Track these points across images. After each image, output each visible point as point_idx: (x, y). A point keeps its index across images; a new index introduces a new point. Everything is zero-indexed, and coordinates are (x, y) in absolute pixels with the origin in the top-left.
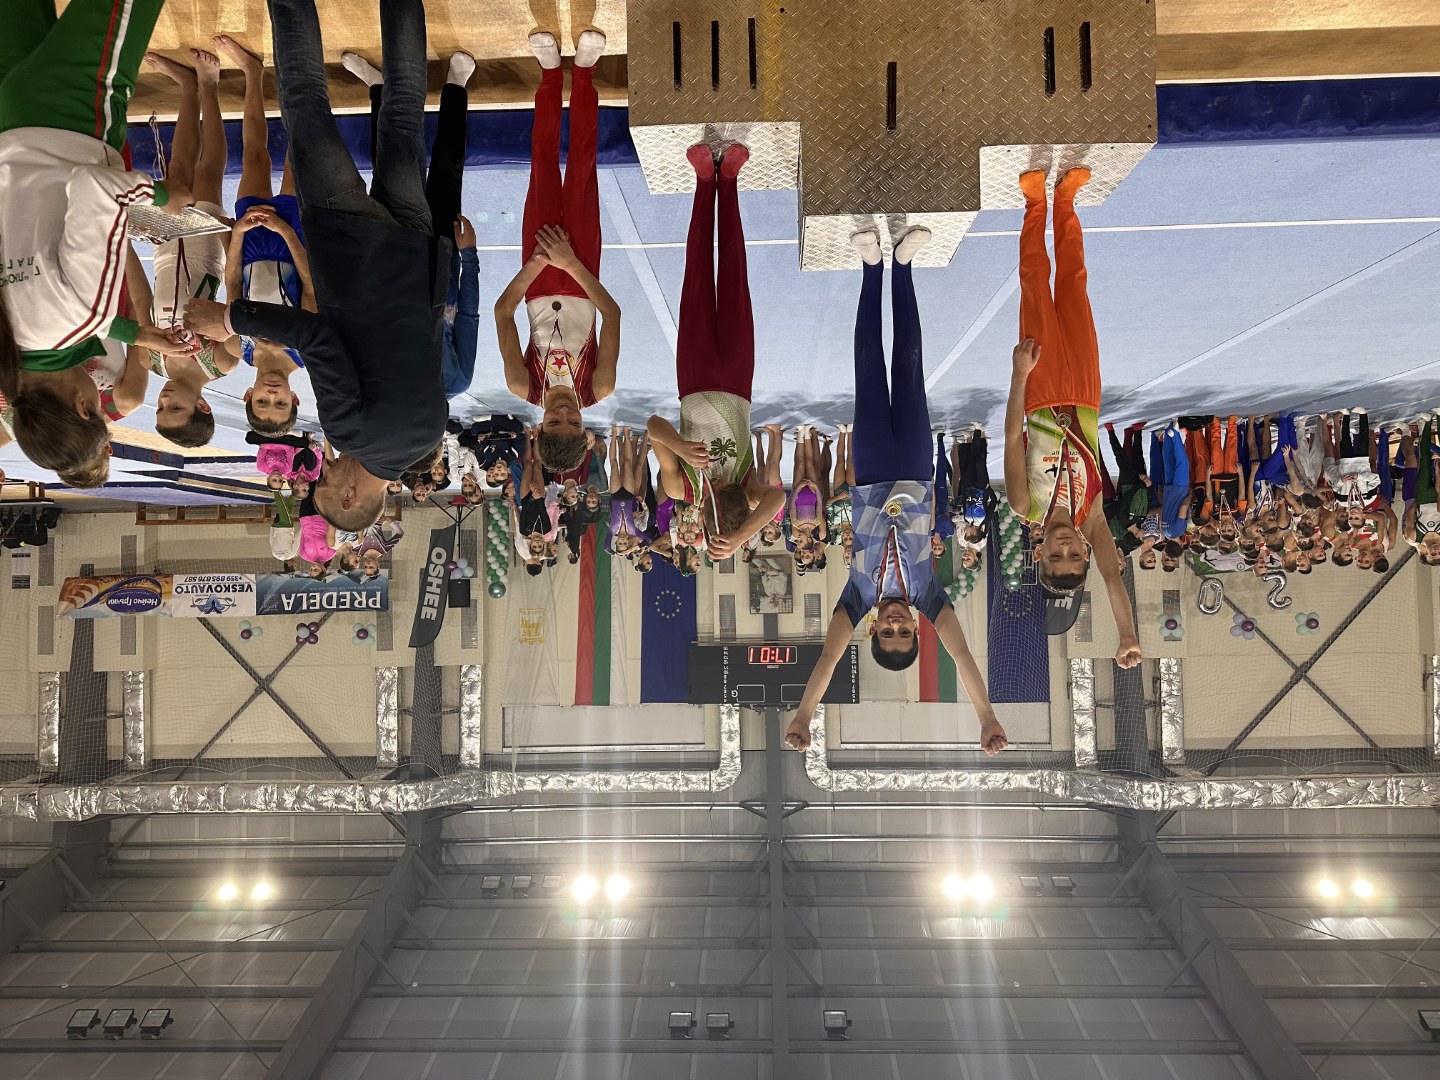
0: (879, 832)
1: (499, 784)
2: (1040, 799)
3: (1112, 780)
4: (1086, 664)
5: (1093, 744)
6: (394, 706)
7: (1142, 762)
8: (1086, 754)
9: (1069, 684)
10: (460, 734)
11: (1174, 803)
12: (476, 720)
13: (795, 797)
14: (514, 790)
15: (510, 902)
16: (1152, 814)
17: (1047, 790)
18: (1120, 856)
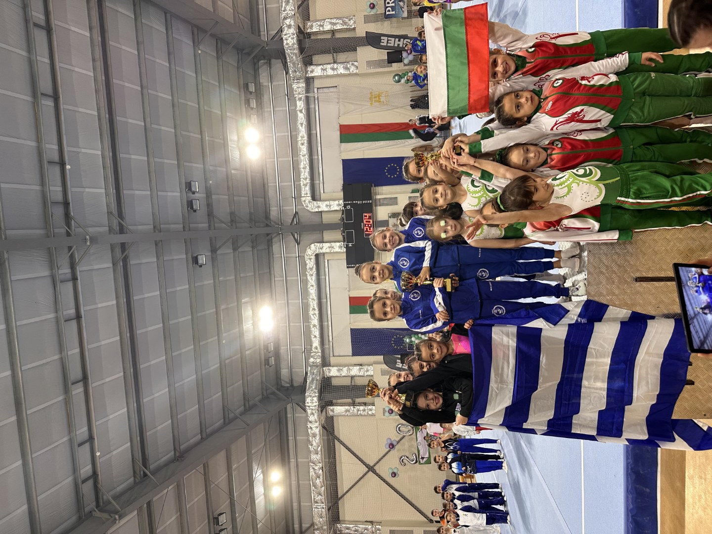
0: (288, 278)
1: (299, 87)
2: (308, 352)
3: (318, 383)
4: (371, 373)
5: (334, 375)
6: (335, 28)
7: (328, 397)
8: (329, 372)
9: (361, 365)
10: (322, 64)
11: (309, 411)
12: (330, 72)
13: (301, 238)
14: (296, 96)
15: (243, 98)
16: (304, 402)
17: (312, 354)
18: (285, 387)
